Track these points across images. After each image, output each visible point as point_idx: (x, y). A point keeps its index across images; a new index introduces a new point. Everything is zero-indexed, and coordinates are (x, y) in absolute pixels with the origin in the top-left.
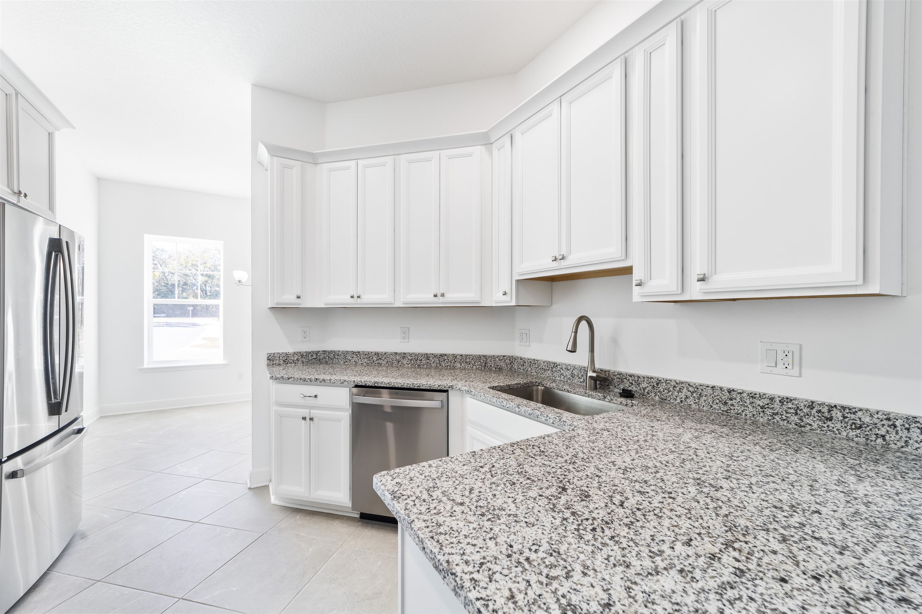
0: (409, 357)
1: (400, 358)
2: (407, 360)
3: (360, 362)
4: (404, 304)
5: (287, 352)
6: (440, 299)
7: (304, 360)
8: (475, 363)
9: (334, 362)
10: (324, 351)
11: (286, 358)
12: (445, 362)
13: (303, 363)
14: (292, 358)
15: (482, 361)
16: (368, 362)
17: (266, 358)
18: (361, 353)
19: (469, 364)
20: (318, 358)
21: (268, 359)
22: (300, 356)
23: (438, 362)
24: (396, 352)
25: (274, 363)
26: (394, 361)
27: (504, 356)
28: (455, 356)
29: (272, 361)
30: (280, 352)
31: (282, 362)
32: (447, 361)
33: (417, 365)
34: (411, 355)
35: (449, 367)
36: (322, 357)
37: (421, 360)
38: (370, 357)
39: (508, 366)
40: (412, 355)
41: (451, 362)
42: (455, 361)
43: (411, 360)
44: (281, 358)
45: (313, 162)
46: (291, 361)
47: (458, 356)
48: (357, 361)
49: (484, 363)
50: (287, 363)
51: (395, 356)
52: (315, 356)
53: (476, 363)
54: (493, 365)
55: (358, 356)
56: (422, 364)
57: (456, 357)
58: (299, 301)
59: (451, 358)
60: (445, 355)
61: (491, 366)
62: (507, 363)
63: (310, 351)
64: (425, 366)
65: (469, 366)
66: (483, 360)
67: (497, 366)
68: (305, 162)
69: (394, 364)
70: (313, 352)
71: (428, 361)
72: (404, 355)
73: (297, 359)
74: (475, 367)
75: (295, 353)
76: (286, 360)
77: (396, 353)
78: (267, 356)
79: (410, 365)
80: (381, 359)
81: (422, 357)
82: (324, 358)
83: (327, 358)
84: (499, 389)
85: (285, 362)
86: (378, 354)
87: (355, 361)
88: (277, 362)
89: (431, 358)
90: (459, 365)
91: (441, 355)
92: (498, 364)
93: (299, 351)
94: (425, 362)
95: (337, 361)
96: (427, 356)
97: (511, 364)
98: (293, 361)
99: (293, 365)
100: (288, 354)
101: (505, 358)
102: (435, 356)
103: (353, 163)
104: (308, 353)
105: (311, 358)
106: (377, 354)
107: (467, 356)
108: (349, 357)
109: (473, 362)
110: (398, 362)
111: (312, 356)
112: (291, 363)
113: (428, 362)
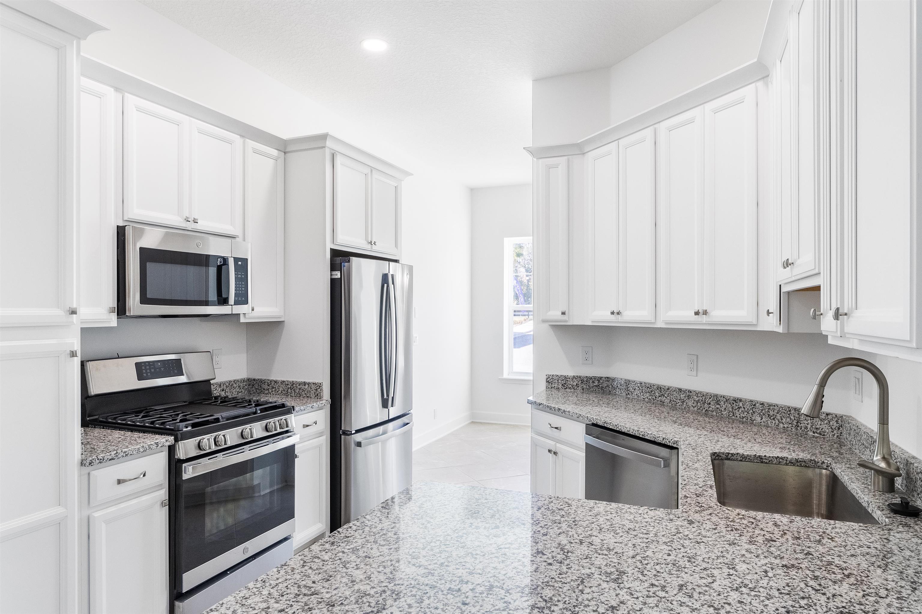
0: (696, 397)
1: (685, 397)
2: (693, 401)
3: (642, 397)
4: (667, 323)
5: (566, 374)
6: (704, 319)
7: (585, 387)
8: (782, 419)
9: (617, 393)
10: (608, 378)
11: (564, 382)
12: (740, 411)
13: (583, 390)
14: (572, 383)
15: (792, 418)
16: (650, 398)
17: (545, 380)
18: (643, 384)
19: (774, 419)
20: (600, 386)
21: (547, 382)
22: (580, 382)
23: (731, 409)
24: (680, 387)
25: (553, 386)
26: (678, 401)
27: (827, 414)
28: (753, 404)
29: (550, 384)
30: (559, 374)
31: (561, 386)
32: (743, 409)
33: (704, 410)
34: (697, 394)
35: (744, 419)
36: (605, 385)
37: (710, 404)
38: (652, 391)
39: (835, 432)
40: (699, 395)
41: (748, 413)
42: (754, 412)
43: (698, 402)
44: (560, 381)
45: (580, 153)
46: (571, 386)
47: (757, 405)
48: (639, 395)
49: (795, 421)
50: (566, 388)
51: (680, 394)
52: (596, 383)
53: (784, 420)
54: (809, 426)
55: (640, 387)
56: (711, 409)
57: (755, 405)
58: (565, 318)
59: (748, 406)
60: (741, 401)
61: (806, 428)
62: (833, 427)
63: (591, 376)
64: (714, 413)
65: (774, 422)
66: (794, 417)
67: (817, 429)
68: (572, 155)
69: (678, 405)
70: (595, 378)
71: (718, 406)
72: (689, 394)
73: (577, 384)
74: (781, 425)
75: (574, 377)
76: (565, 384)
77: (680, 390)
78: (545, 377)
79: (696, 409)
80: (664, 396)
81: (711, 400)
82: (608, 386)
83: (611, 386)
84: (739, 459)
85: (564, 386)
86: (661, 388)
87: (637, 395)
88: (556, 386)
89: (722, 403)
90: (758, 419)
91: (736, 400)
92: (818, 427)
93: (579, 375)
94: (714, 407)
95: (620, 392)
96: (717, 399)
97: (839, 429)
98: (573, 386)
99: (572, 390)
100: (567, 377)
101: (830, 417)
102: (727, 400)
103: (614, 145)
104: (589, 379)
105: (592, 385)
106: (659, 388)
107: (770, 405)
108: (632, 389)
109: (778, 417)
110: (683, 402)
111: (593, 382)
112: (570, 388)
113: (717, 408)
